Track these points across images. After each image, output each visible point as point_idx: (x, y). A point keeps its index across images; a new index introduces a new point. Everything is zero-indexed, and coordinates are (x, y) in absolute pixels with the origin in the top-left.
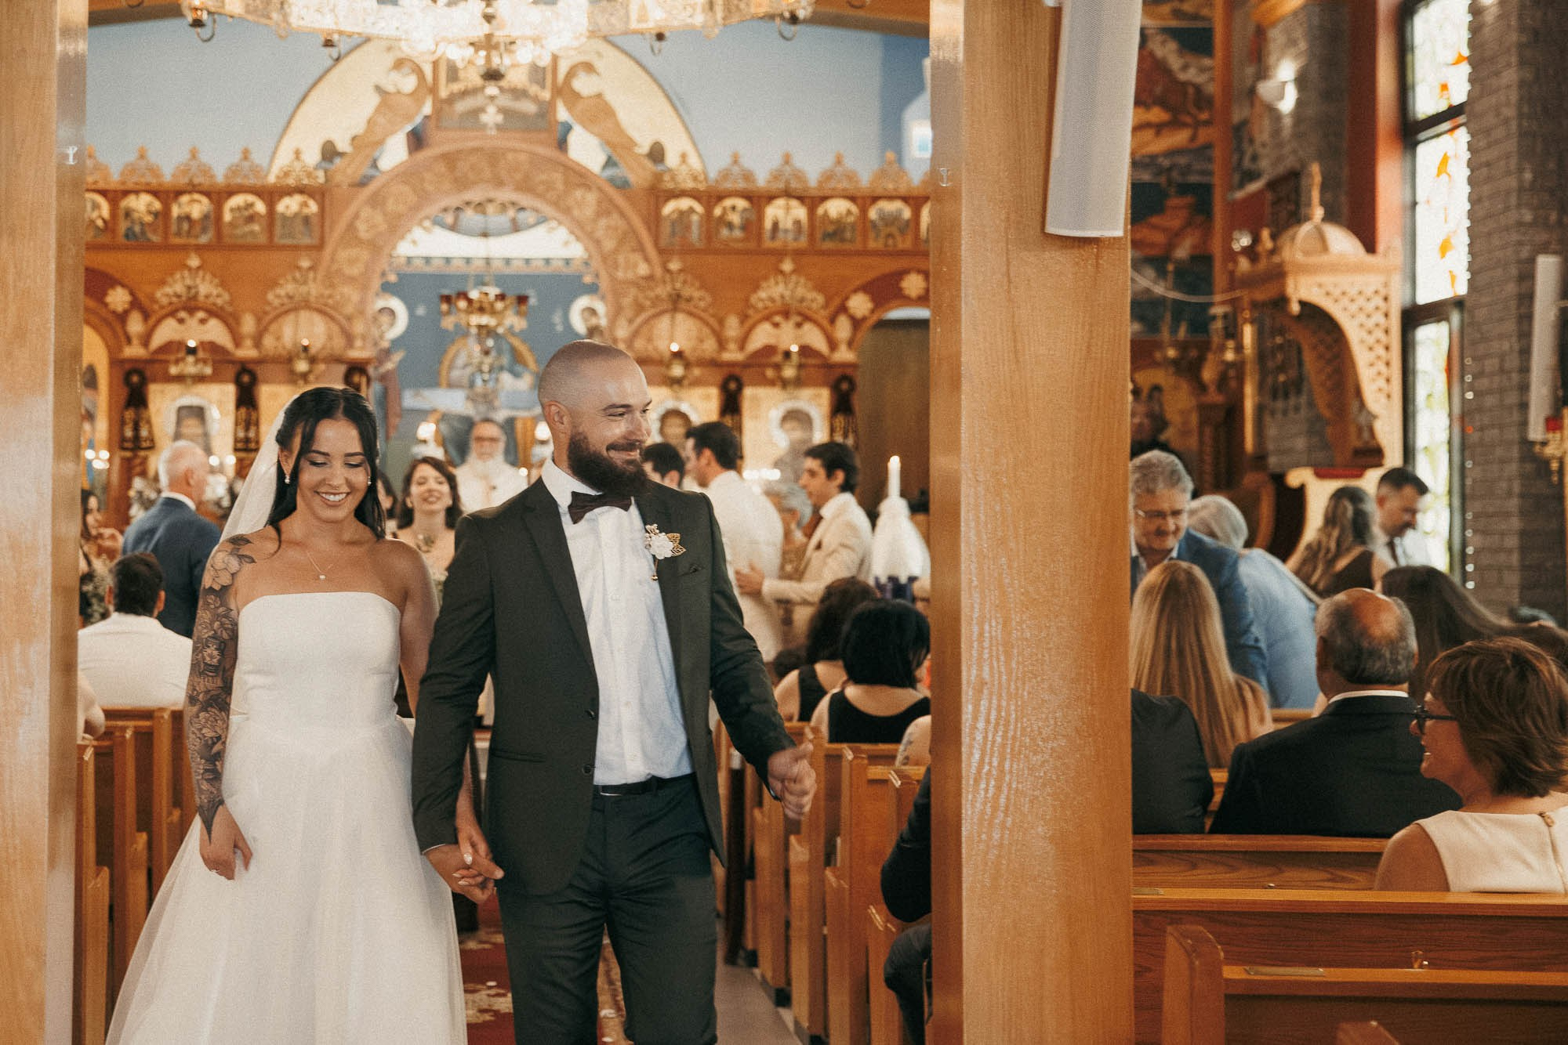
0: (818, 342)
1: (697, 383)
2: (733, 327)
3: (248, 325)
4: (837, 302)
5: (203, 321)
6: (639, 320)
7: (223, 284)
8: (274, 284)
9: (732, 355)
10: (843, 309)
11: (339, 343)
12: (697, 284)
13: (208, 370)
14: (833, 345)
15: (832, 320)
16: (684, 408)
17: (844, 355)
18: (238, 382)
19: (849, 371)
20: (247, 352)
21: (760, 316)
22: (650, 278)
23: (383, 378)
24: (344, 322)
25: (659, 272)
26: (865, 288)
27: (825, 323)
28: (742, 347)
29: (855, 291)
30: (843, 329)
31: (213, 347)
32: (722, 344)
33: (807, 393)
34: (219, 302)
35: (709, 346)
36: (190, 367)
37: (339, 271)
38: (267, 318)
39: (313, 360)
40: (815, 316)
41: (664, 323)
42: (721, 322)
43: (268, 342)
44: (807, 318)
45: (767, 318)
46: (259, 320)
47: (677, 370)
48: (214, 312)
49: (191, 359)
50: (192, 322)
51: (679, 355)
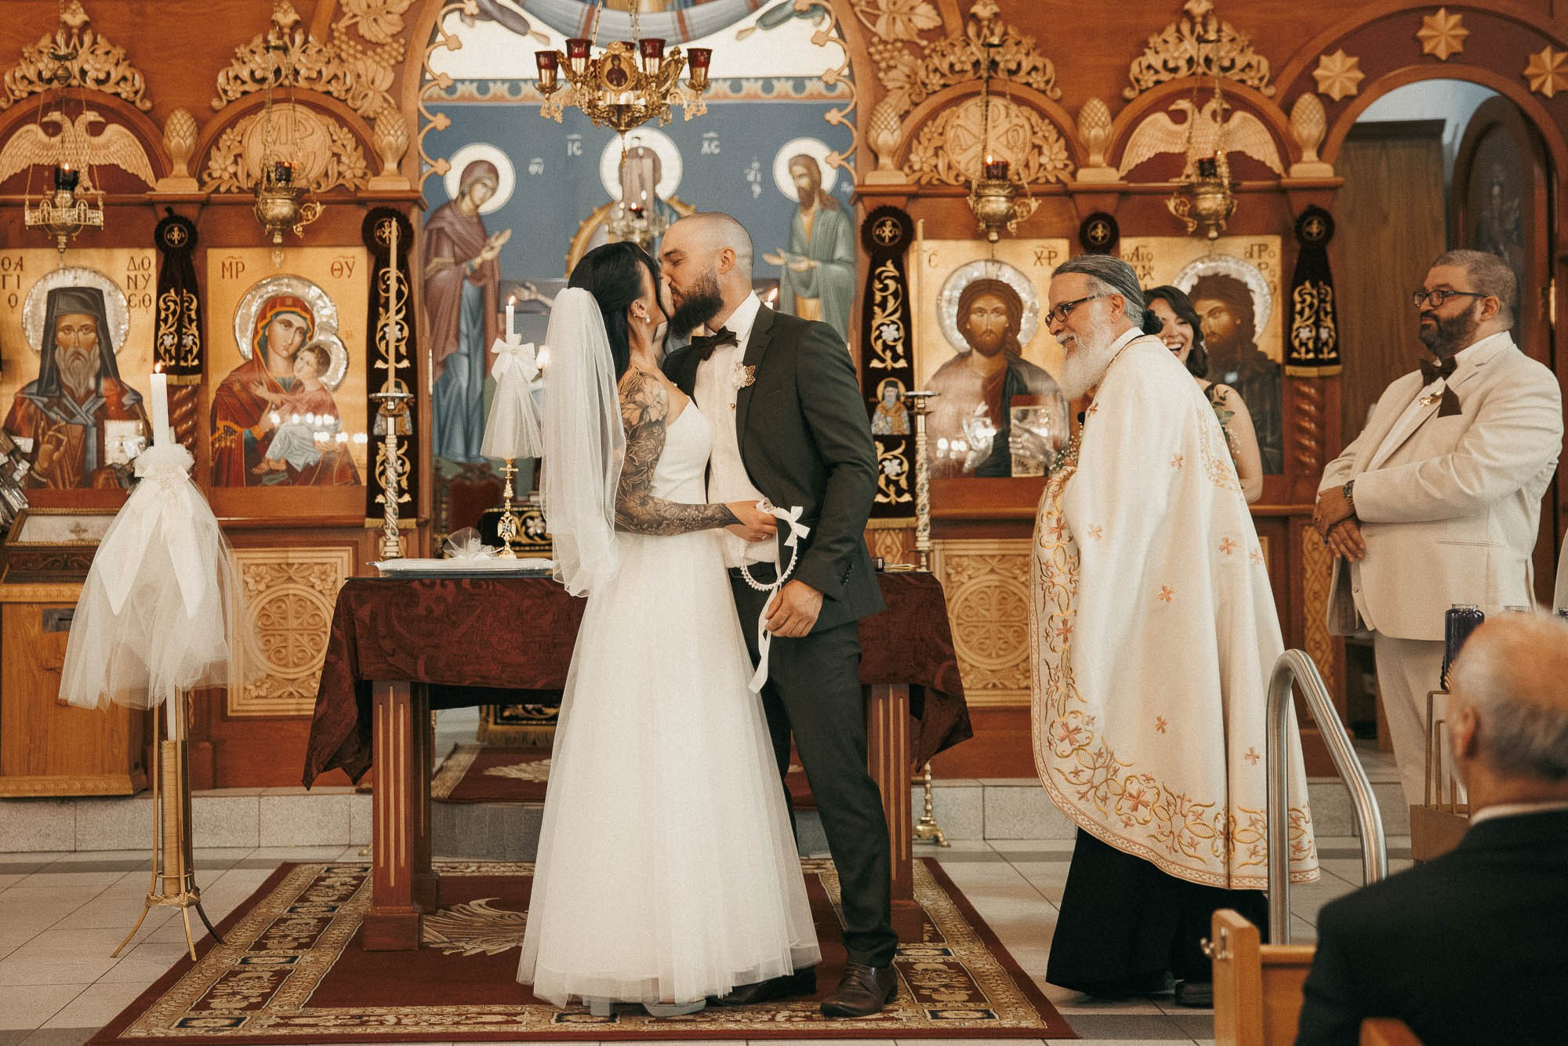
0: (1260, 146)
1: (1032, 229)
2: (1097, 121)
3: (180, 133)
4: (1294, 70)
5: (95, 129)
6: (919, 113)
7: (130, 58)
8: (227, 57)
9: (1098, 174)
10: (1307, 83)
11: (353, 164)
12: (1028, 41)
13: (98, 218)
14: (1289, 150)
15: (1287, 107)
16: (1007, 276)
17: (1312, 169)
18: (160, 242)
19: (1320, 201)
20: (179, 185)
21: (1148, 99)
22: (940, 32)
23: (477, 275)
24: (359, 124)
25: (954, 22)
26: (1347, 44)
27: (1273, 110)
28: (1115, 161)
29: (1330, 51)
30: (1308, 121)
31: (111, 177)
32: (1077, 154)
33: (1239, 244)
34: (125, 91)
35: (1054, 156)
36: (63, 211)
37: (352, 31)
38: (215, 124)
39: (300, 198)
40: (1253, 97)
41: (969, 114)
42: (1075, 114)
43: (220, 164)
44: (1236, 102)
45: (1161, 105)
46: (200, 124)
47: (997, 203)
48: (114, 112)
49: (65, 196)
50: (75, 131)
51: (997, 172)
